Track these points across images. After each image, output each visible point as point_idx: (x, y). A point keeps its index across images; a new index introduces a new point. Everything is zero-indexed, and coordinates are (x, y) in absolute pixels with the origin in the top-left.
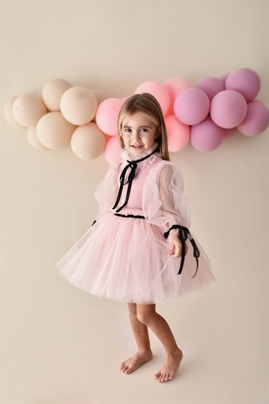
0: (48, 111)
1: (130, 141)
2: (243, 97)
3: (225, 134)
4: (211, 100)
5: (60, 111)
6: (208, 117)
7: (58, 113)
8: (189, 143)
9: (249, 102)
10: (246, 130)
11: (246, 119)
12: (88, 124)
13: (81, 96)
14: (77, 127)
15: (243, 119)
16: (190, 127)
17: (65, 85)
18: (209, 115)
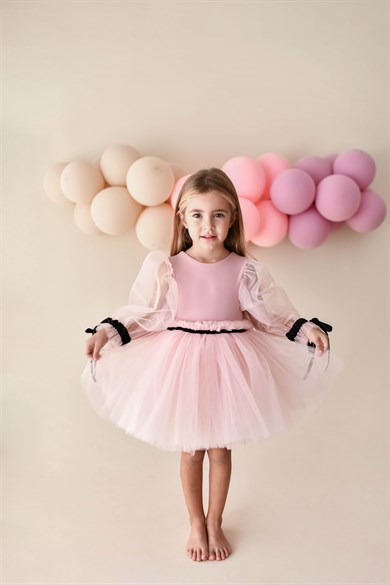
0: (107, 185)
1: (200, 230)
2: (356, 185)
3: (332, 228)
4: (317, 184)
5: (125, 186)
6: (313, 206)
7: (123, 189)
8: (286, 239)
9: (363, 190)
10: (358, 225)
11: (359, 212)
12: (160, 205)
13: (157, 169)
14: (144, 207)
15: (355, 210)
16: (289, 217)
17: (133, 154)
18: (314, 203)
